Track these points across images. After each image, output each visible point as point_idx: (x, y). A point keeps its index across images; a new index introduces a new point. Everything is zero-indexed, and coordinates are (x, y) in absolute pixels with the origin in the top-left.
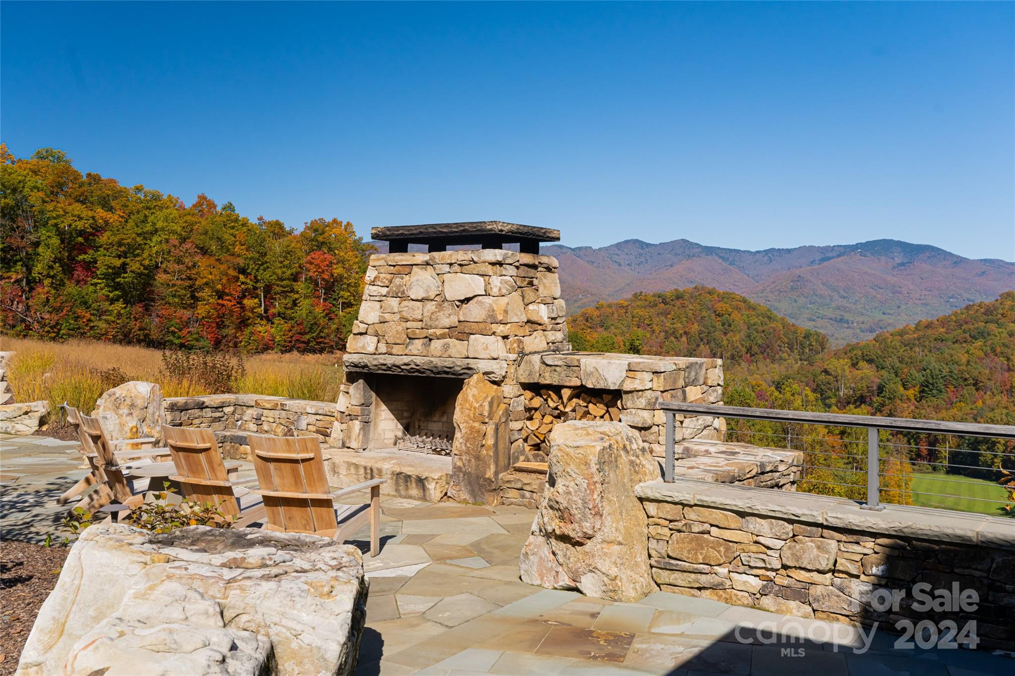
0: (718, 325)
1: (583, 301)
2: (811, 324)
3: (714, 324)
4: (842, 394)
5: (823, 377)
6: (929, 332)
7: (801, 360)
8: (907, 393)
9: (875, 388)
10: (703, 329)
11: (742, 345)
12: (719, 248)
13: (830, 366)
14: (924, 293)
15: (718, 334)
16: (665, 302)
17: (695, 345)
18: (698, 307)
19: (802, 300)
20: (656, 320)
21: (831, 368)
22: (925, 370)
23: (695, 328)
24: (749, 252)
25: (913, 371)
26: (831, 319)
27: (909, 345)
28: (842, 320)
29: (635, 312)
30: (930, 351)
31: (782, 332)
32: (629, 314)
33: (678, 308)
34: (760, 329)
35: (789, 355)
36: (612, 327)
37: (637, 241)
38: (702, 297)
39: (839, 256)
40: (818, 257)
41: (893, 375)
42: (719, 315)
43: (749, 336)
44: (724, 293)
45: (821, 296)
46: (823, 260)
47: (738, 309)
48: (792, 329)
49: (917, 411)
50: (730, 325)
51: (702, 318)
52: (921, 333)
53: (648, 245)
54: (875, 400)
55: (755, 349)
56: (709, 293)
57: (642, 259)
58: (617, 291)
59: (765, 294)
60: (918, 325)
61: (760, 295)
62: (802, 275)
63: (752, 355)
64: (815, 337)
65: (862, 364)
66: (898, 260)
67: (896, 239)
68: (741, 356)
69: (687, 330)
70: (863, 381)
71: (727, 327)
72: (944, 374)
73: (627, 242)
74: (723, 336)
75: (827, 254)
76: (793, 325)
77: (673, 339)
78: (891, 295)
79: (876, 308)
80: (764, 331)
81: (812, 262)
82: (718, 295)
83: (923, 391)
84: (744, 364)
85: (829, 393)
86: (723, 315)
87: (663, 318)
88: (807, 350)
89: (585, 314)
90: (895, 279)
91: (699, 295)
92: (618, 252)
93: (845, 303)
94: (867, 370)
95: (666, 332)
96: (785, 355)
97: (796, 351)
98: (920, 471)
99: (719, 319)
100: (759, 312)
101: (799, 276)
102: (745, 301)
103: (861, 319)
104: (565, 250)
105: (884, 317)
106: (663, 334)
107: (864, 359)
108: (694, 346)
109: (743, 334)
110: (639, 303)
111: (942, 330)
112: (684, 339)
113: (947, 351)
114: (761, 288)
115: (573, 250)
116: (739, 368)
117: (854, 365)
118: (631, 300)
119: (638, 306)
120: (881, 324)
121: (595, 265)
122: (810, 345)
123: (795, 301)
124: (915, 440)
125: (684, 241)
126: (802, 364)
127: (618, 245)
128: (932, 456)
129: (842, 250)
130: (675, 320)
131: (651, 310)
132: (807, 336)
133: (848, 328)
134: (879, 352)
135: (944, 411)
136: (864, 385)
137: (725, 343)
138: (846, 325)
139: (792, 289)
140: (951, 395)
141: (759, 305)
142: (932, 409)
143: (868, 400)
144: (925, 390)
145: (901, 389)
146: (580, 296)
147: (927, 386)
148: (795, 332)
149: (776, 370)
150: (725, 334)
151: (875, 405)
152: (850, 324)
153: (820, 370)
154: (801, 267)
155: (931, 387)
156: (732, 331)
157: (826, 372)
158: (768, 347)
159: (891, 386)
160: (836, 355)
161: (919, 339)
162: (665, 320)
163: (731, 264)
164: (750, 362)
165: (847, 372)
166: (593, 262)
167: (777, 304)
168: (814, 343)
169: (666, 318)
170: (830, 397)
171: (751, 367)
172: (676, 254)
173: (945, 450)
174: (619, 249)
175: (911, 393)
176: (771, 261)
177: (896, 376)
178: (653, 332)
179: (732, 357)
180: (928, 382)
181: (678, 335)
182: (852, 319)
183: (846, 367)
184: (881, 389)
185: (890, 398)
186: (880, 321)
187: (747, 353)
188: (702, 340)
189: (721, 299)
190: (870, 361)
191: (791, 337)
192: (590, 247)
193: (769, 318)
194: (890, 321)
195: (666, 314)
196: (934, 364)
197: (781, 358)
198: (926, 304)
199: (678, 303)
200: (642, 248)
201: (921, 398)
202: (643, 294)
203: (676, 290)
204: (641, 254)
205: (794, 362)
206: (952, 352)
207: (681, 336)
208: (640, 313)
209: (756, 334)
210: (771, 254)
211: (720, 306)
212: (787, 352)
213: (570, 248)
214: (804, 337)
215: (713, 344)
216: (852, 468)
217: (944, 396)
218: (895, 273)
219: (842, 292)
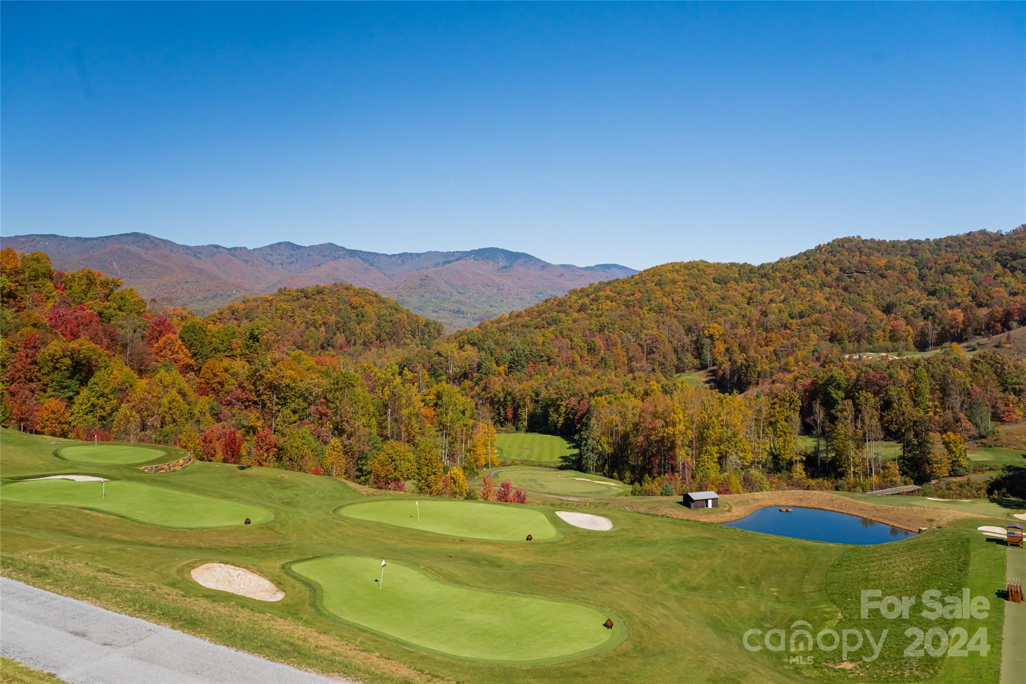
0: (353, 316)
1: (236, 296)
2: (435, 314)
3: (349, 315)
4: (451, 372)
5: (436, 358)
6: (519, 320)
7: (422, 344)
8: (499, 369)
9: (475, 366)
10: (340, 320)
11: (373, 333)
12: (361, 251)
13: (442, 349)
14: (520, 289)
15: (352, 324)
16: (307, 297)
17: (332, 333)
18: (336, 301)
19: (428, 296)
20: (297, 312)
21: (442, 350)
22: (512, 350)
23: (333, 319)
24: (386, 255)
25: (504, 352)
26: (450, 311)
27: (503, 331)
28: (459, 312)
29: (279, 305)
30: (518, 335)
31: (406, 322)
32: (273, 308)
33: (319, 302)
34: (389, 319)
35: (412, 341)
36: (257, 319)
37: (289, 243)
38: (339, 292)
39: (457, 260)
40: (442, 260)
41: (489, 355)
42: (354, 308)
43: (379, 325)
44: (359, 289)
45: (443, 292)
46: (445, 263)
47: (371, 302)
48: (415, 319)
49: (505, 383)
50: (363, 316)
51: (339, 310)
52: (512, 321)
53: (299, 247)
54: (475, 375)
55: (384, 336)
56: (346, 289)
57: (294, 259)
58: (270, 287)
59: (398, 290)
60: (511, 314)
61: (395, 291)
62: (429, 275)
63: (381, 342)
64: (433, 325)
65: (467, 347)
66: (502, 264)
67: (500, 248)
68: (371, 343)
69: (325, 320)
70: (467, 361)
71: (361, 318)
72: (526, 353)
73: (280, 244)
74: (357, 326)
75: (448, 258)
76: (416, 316)
77: (313, 329)
78: (496, 291)
79: (485, 302)
80: (391, 321)
81: (437, 265)
82: (354, 291)
83: (510, 367)
84: (374, 349)
85: (441, 371)
86: (357, 307)
87: (304, 311)
88: (426, 336)
89: (232, 307)
90: (499, 279)
91: (338, 290)
92: (272, 253)
93: (461, 297)
94: (471, 352)
95: (307, 323)
96: (408, 341)
97: (417, 337)
98: (507, 432)
99: (354, 311)
100: (388, 305)
101: (426, 276)
102: (376, 296)
103: (473, 311)
104: (221, 250)
105: (491, 309)
106: (303, 325)
107: (469, 342)
108: (331, 335)
109: (373, 324)
110: (283, 297)
111: (528, 318)
112: (323, 329)
113: (529, 335)
114: (394, 285)
115: (228, 250)
116: (370, 353)
117: (461, 348)
118: (276, 295)
119: (282, 300)
120: (488, 314)
121: (249, 263)
122: (429, 332)
123: (423, 296)
124: (503, 407)
125: (331, 244)
126: (422, 348)
127: (271, 247)
128: (516, 418)
129: (460, 255)
130: (315, 313)
131: (294, 303)
132: (427, 325)
133: (464, 317)
134: (480, 337)
135: (525, 383)
136: (467, 364)
137: (358, 331)
138: (462, 316)
139: (421, 286)
140: (530, 369)
141: (389, 299)
142: (516, 381)
143: (470, 375)
144: (513, 366)
145: (495, 365)
146: (234, 291)
147: (514, 363)
148: (417, 322)
149: (401, 354)
150: (359, 324)
151: (475, 380)
152: (465, 315)
153: (434, 352)
154: (428, 268)
155: (516, 363)
156: (365, 321)
157: (439, 354)
158: (395, 334)
159: (486, 364)
160: (449, 340)
161: (510, 326)
162: (306, 312)
163: (371, 265)
164: (379, 347)
165: (456, 353)
166: (247, 261)
167: (408, 299)
168: (432, 331)
169: (307, 310)
170: (441, 375)
171: (380, 352)
172: (324, 256)
173: (524, 414)
174: (272, 250)
175: (502, 369)
176: (404, 263)
177: (492, 355)
178: (295, 323)
179: (364, 344)
180: (514, 359)
181: (318, 326)
182: (466, 310)
183: (455, 350)
184: (479, 366)
185: (485, 374)
186: (488, 312)
187: (377, 340)
188: (338, 329)
189: (356, 293)
190: (473, 344)
191: (414, 326)
192: (245, 248)
193: (397, 310)
194: (495, 312)
195: (307, 307)
196: (519, 345)
197: (405, 344)
198: (522, 299)
199: (318, 297)
200: (294, 250)
201: (510, 372)
202: (287, 289)
203: (317, 286)
204: (292, 255)
205: (415, 347)
206: (532, 335)
207: (320, 326)
208: (284, 306)
209: (384, 323)
210: (404, 257)
211: (355, 300)
212: (410, 338)
213: (226, 248)
214: (425, 326)
215: (347, 333)
216: (442, 435)
217: (526, 370)
218: (499, 274)
219: (459, 289)
